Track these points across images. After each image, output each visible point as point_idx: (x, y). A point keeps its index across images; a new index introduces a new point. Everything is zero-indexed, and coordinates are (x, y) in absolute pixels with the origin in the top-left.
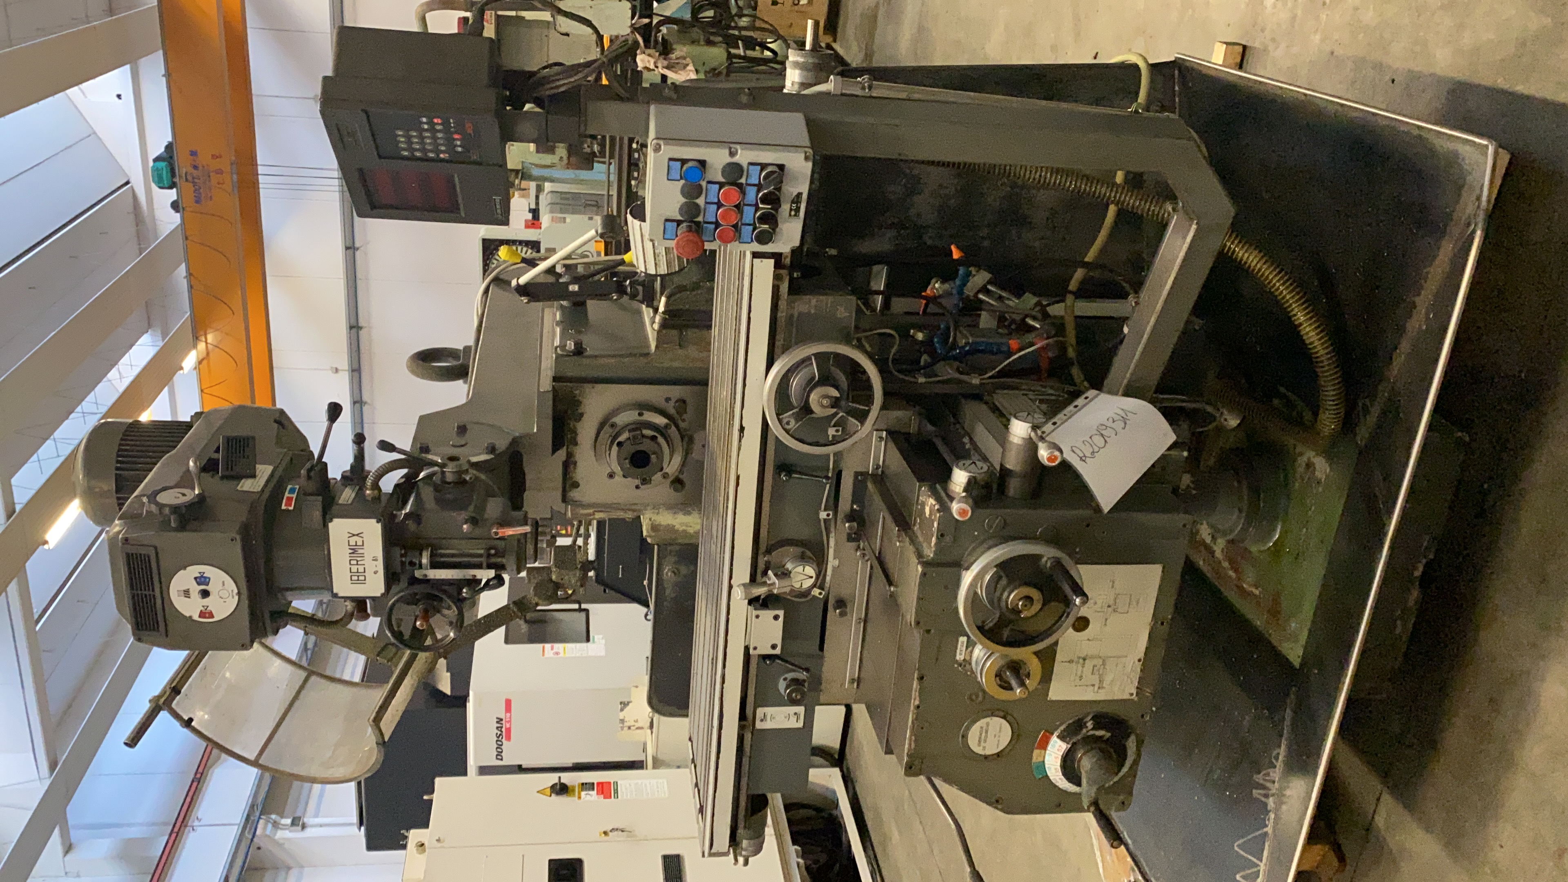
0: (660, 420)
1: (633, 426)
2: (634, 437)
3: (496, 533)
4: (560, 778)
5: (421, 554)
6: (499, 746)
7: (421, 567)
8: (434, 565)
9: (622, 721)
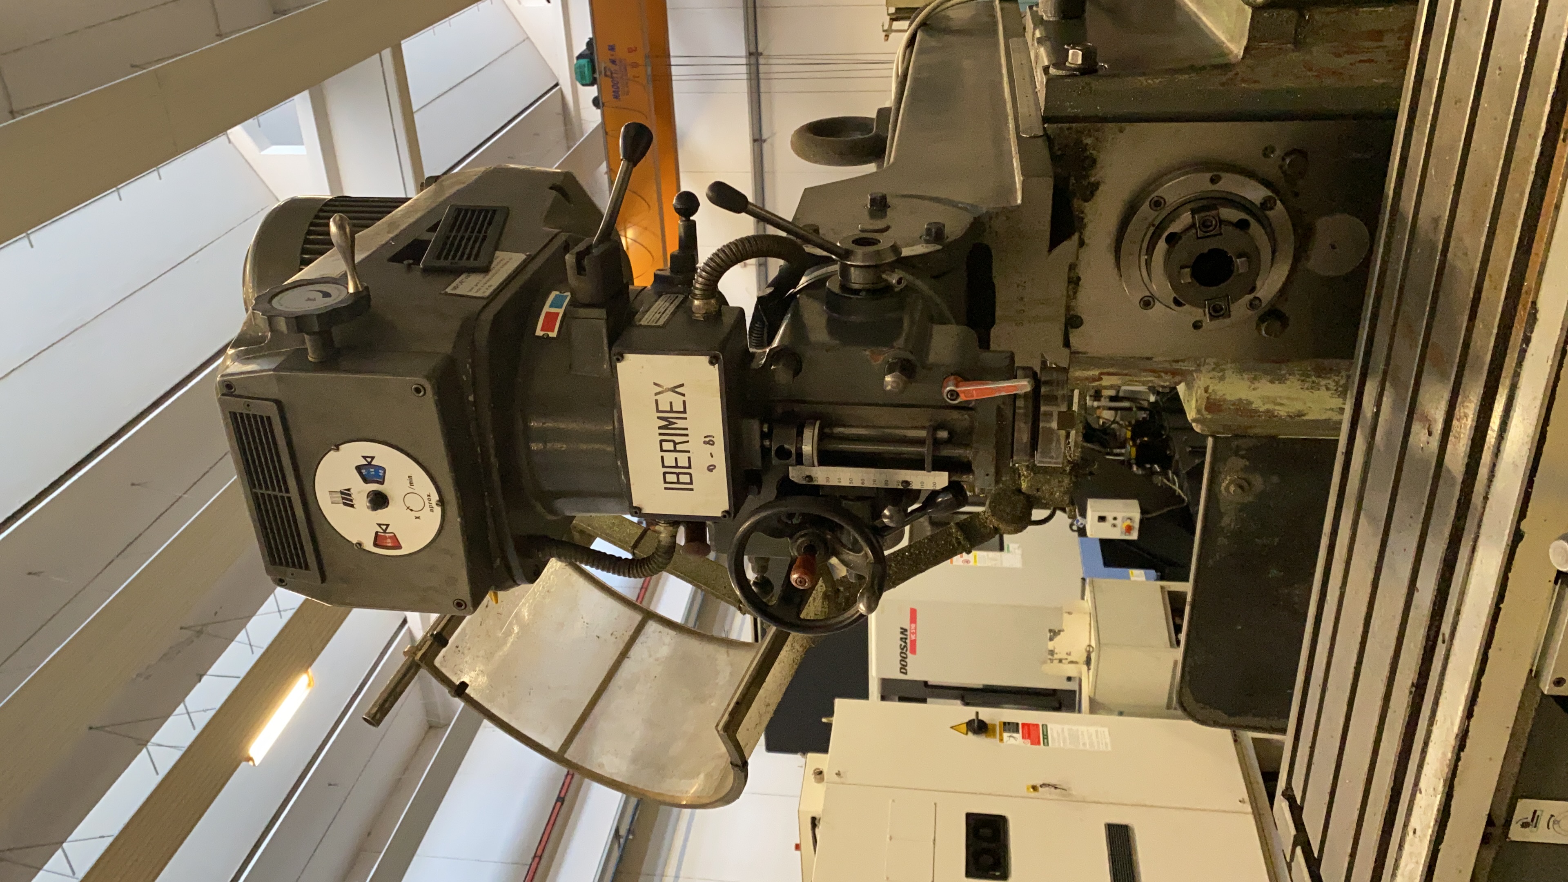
0: (1256, 193)
1: (1200, 204)
2: (1205, 224)
3: (954, 394)
4: (977, 713)
5: (800, 434)
6: (904, 659)
7: (799, 461)
8: (827, 458)
9: (1052, 652)
